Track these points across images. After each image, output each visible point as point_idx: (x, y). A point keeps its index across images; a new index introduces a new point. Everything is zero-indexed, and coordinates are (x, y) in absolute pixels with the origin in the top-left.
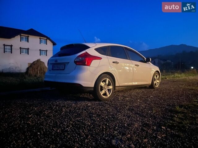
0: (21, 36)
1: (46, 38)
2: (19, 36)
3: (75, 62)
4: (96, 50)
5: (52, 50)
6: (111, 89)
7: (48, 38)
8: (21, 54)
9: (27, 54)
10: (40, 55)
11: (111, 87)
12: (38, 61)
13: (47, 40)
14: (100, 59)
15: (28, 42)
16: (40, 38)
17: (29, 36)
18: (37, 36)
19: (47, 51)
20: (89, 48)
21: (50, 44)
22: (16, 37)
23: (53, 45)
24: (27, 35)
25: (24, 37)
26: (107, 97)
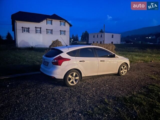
0: (47, 20)
1: (64, 21)
2: (45, 21)
3: (52, 63)
4: (68, 53)
5: (69, 31)
6: (78, 79)
7: (66, 21)
8: (47, 34)
9: (51, 34)
10: (60, 35)
11: (77, 78)
12: (57, 41)
13: (65, 22)
14: (69, 60)
15: (52, 25)
16: (60, 21)
17: (53, 20)
18: (58, 20)
19: (65, 31)
20: (63, 52)
21: (67, 25)
22: (43, 21)
23: (70, 26)
24: (51, 20)
25: (49, 21)
26: (74, 84)
